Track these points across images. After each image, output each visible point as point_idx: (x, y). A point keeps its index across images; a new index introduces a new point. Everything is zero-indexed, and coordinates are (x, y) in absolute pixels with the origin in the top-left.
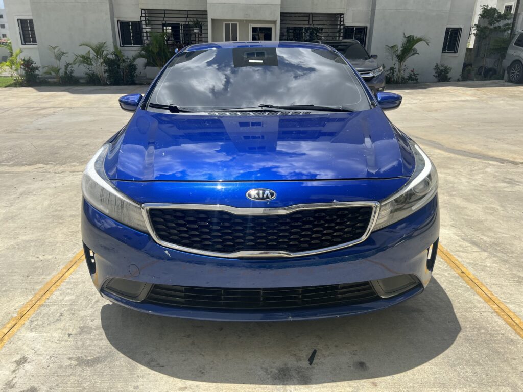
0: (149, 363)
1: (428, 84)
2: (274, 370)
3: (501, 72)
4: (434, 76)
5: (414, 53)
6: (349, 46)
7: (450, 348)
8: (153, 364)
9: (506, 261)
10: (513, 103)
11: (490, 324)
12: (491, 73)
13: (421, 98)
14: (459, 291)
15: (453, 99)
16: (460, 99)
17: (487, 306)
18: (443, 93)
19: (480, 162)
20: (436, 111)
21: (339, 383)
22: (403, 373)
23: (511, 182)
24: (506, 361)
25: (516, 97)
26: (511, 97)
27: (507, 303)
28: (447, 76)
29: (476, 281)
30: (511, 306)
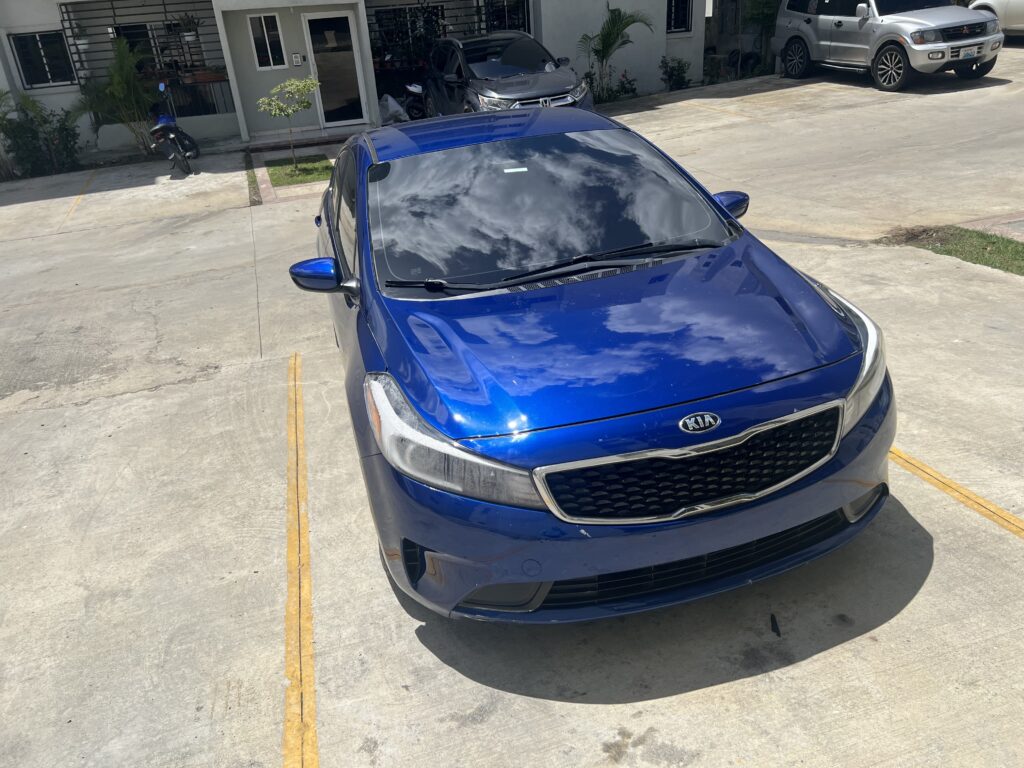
0: (560, 695)
1: (656, 96)
2: (737, 656)
3: (769, 60)
4: (662, 79)
5: (624, 43)
6: (507, 46)
7: (933, 568)
8: (568, 694)
9: (935, 422)
10: (808, 120)
11: (962, 521)
12: (751, 61)
13: (657, 128)
14: (900, 482)
15: (712, 125)
16: (719, 123)
17: (945, 495)
18: (688, 114)
19: (810, 249)
20: (693, 153)
21: (831, 650)
22: (898, 616)
23: (873, 280)
24: (1005, 566)
25: (810, 107)
26: (802, 108)
27: (967, 485)
28: (684, 78)
29: (913, 462)
30: (974, 489)
